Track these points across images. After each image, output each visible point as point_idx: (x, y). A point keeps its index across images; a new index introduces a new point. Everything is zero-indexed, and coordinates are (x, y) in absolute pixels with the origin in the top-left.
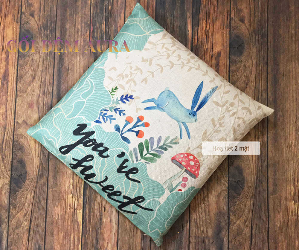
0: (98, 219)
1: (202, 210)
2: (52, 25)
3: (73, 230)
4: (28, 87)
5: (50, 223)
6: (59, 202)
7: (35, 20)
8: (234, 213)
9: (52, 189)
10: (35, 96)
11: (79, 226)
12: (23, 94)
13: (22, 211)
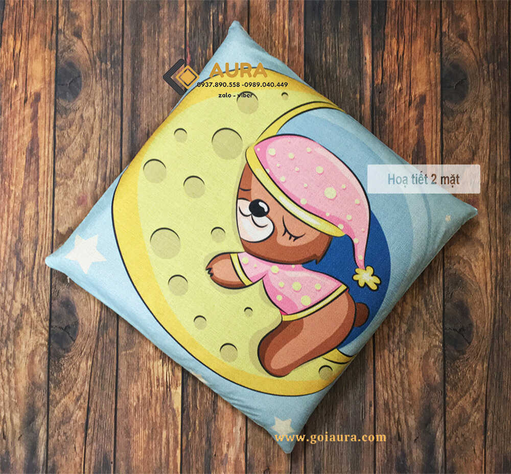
0: (210, 403)
1: (397, 382)
2: (114, 52)
3: (165, 425)
4: (75, 167)
5: (123, 413)
6: (139, 375)
7: (84, 44)
8: (455, 386)
9: (126, 351)
10: (89, 184)
11: (176, 416)
12: (66, 180)
13: (71, 393)
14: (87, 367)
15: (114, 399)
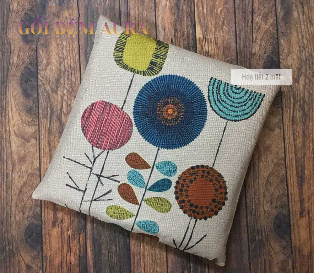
0: (178, 30)
2: (254, 247)
3: (205, 16)
4: (273, 171)
5: (231, 21)
10: (263, 161)
11: (199, 21)
12: (278, 162)
14: (255, 48)
15: (237, 29)
